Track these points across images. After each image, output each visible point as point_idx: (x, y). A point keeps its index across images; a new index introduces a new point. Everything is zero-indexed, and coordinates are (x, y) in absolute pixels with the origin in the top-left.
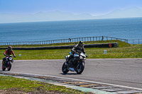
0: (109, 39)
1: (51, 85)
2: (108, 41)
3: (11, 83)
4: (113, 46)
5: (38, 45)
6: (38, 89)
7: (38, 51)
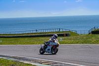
0: (64, 30)
1: (21, 63)
2: (63, 32)
4: (67, 35)
5: (14, 35)
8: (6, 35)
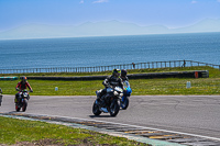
1: (104, 135)
3: (43, 131)
5: (85, 74)
6: (85, 141)
7: (85, 82)
8: (67, 74)
